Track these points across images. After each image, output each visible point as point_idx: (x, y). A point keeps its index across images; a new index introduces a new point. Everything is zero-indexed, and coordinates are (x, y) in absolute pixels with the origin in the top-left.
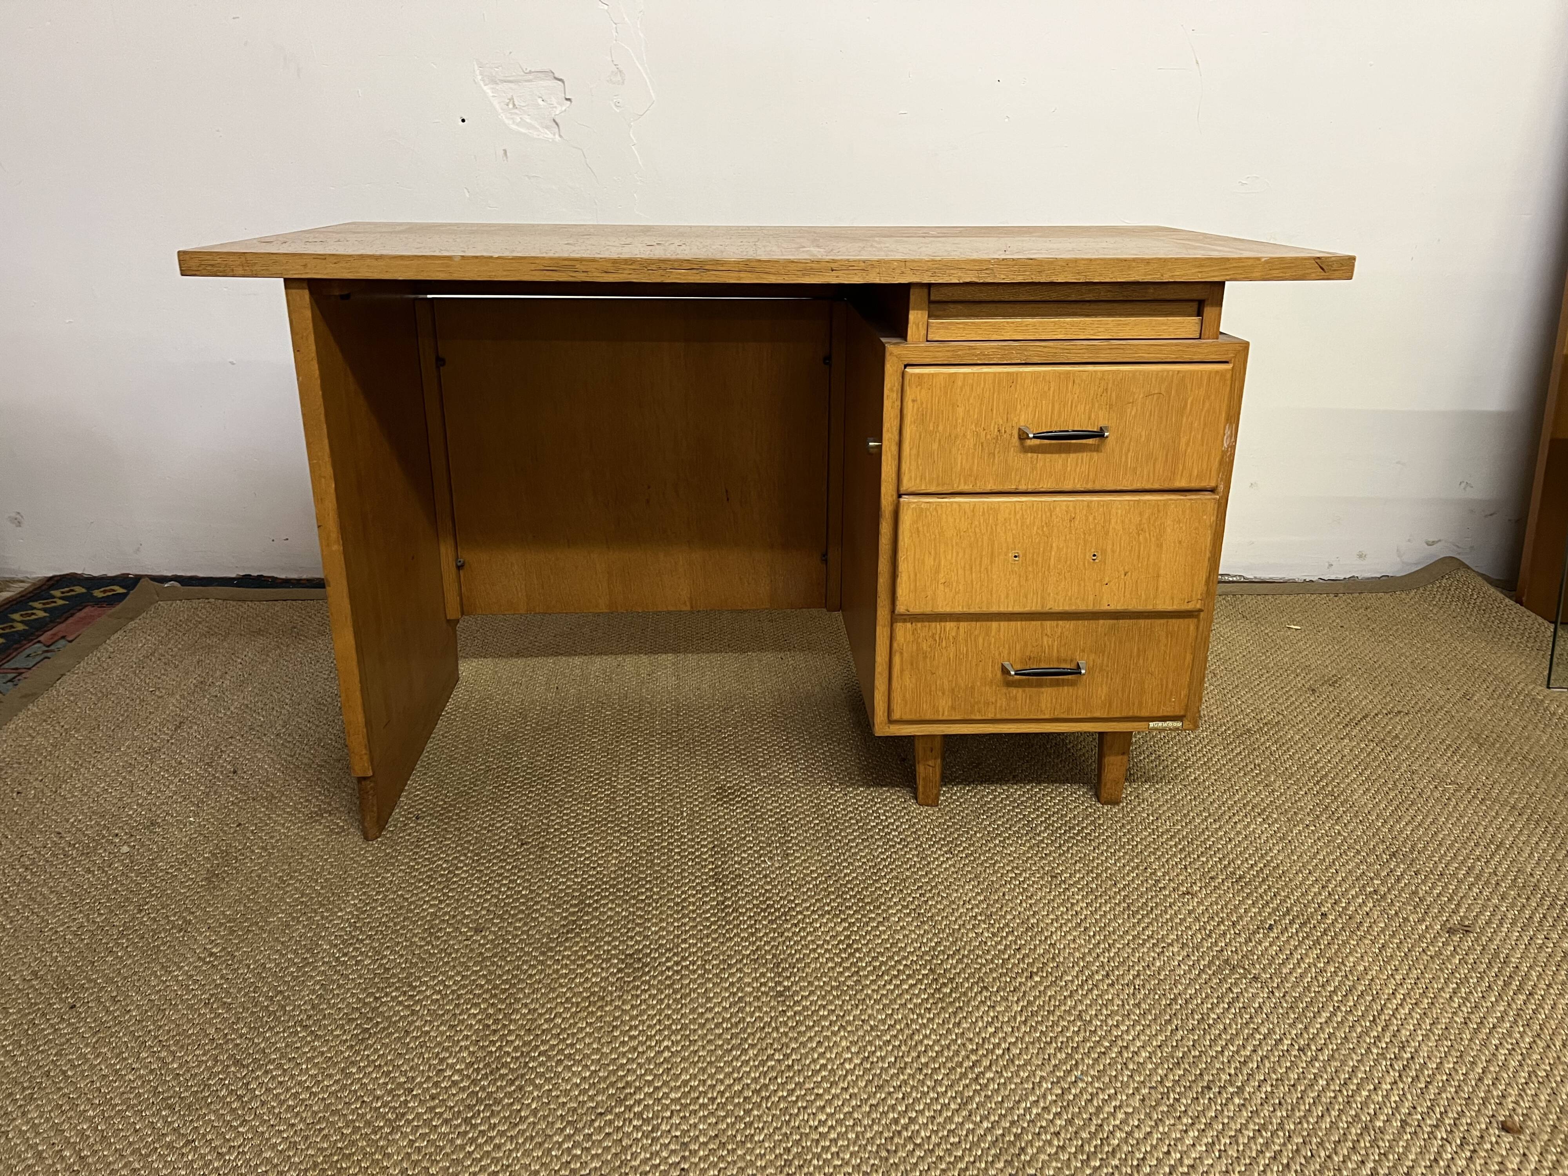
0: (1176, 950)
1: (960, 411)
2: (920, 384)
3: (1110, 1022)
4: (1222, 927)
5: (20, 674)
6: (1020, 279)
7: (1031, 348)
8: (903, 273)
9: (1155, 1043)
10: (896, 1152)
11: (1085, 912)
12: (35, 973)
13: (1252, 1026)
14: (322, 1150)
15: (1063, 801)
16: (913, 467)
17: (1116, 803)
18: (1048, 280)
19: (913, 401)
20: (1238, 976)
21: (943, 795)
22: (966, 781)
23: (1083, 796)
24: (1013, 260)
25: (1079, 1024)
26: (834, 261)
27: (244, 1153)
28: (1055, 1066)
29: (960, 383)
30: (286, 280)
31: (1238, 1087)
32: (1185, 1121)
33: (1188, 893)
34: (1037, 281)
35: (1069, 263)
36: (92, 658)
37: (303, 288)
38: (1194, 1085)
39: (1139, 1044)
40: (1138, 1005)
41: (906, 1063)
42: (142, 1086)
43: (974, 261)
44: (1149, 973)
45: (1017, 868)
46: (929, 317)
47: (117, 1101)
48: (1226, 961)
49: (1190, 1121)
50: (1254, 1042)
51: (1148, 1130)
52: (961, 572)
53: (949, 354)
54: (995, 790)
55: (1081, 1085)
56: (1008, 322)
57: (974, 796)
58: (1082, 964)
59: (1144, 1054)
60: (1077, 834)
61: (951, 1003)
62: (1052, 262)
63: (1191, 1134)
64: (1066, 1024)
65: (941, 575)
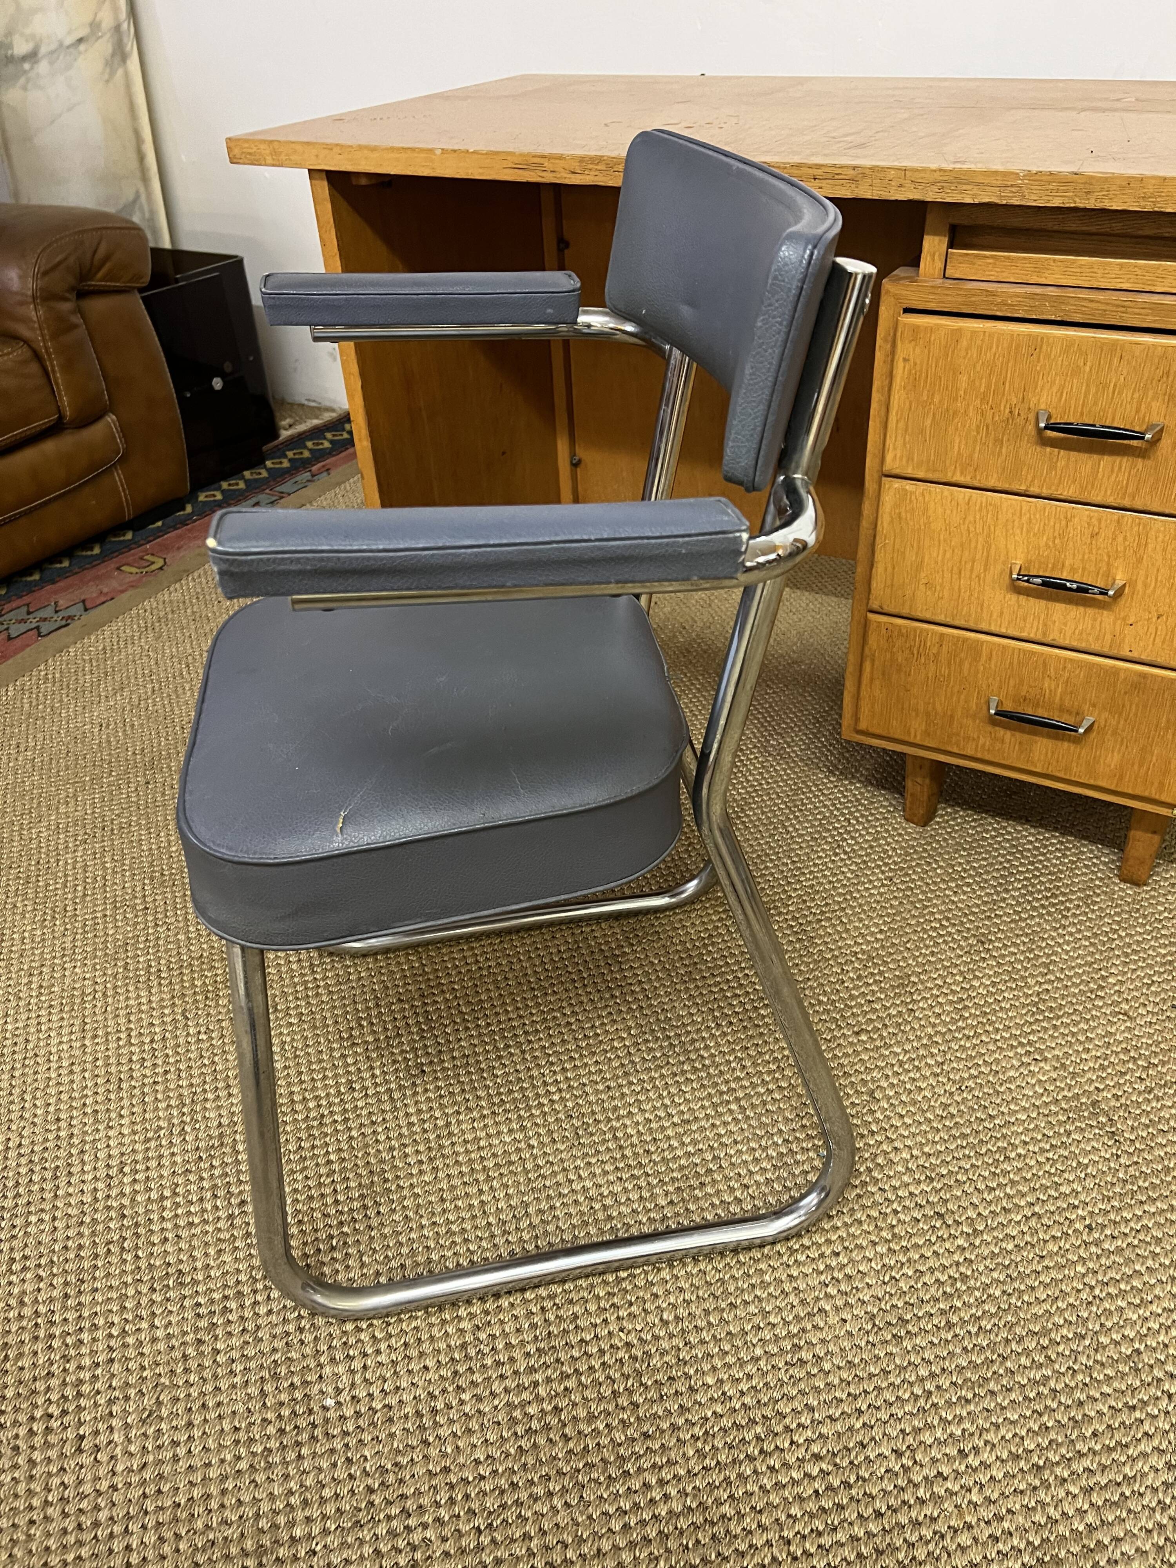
0: (1047, 1068)
1: (964, 379)
2: (915, 340)
3: (899, 1110)
4: (1131, 1065)
5: (282, 498)
6: (1056, 202)
7: (1072, 301)
8: (901, 186)
9: (926, 1150)
10: (592, 1135)
11: (981, 991)
12: (143, 750)
13: (1056, 1179)
14: (213, 947)
15: (1073, 862)
16: (900, 442)
17: (1137, 884)
18: (1099, 205)
19: (905, 360)
20: (1094, 1124)
21: (942, 816)
22: (980, 806)
23: (1105, 864)
24: (1051, 174)
25: (865, 1097)
26: (818, 166)
27: (169, 930)
28: (803, 1126)
29: (964, 343)
30: (309, 170)
31: (975, 1230)
32: (884, 1234)
33: (1125, 1014)
34: (1081, 206)
35: (1129, 182)
36: (330, 494)
37: (322, 179)
38: (928, 1208)
39: (909, 1142)
40: (946, 1106)
41: (668, 1063)
42: (147, 857)
43: (996, 173)
44: (991, 1079)
45: (948, 919)
46: (951, 245)
47: (127, 862)
48: (1095, 1103)
49: (889, 1237)
50: (1041, 1197)
51: (839, 1224)
52: (947, 575)
53: (960, 299)
54: (1004, 828)
55: (811, 1154)
56: (1054, 260)
57: (973, 828)
58: (925, 1041)
59: (904, 1155)
60: (1054, 905)
61: (758, 1026)
62: (1107, 180)
63: (879, 1249)
64: (851, 1092)
65: (923, 575)
